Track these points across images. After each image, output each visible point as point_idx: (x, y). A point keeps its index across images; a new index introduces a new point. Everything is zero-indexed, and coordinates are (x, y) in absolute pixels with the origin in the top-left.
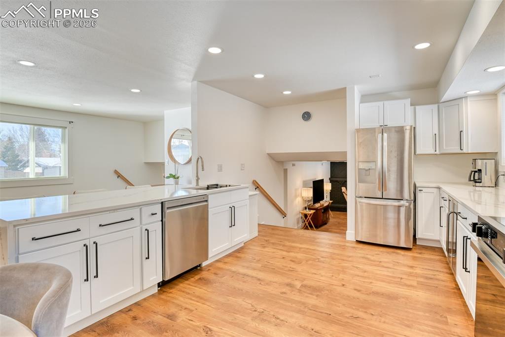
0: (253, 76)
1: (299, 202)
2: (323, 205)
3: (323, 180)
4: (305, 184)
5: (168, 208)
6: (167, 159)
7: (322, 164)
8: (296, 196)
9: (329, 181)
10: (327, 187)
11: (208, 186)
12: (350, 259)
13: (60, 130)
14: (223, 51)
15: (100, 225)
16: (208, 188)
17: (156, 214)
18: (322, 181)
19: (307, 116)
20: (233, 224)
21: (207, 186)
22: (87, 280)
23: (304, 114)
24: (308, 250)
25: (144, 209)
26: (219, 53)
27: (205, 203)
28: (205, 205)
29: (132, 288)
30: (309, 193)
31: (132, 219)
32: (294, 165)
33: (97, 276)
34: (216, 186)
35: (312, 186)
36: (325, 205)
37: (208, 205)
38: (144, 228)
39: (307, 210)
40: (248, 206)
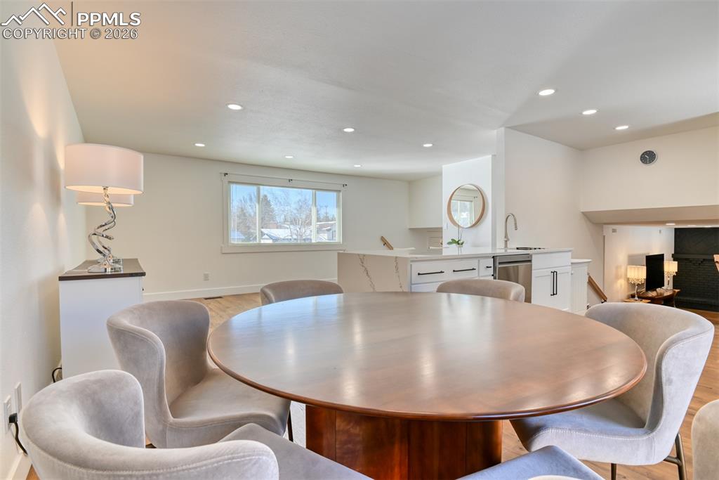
0: (581, 114)
1: (621, 286)
2: (661, 294)
3: (663, 255)
4: (632, 261)
5: (498, 263)
6: (445, 223)
7: (660, 231)
8: (617, 277)
9: (672, 259)
10: (671, 268)
11: (517, 248)
13: (335, 194)
14: (556, 91)
15: (454, 271)
17: (489, 267)
18: (660, 258)
19: (648, 157)
20: (555, 292)
23: (643, 154)
27: (529, 263)
28: (529, 265)
30: (640, 274)
31: (474, 269)
32: (614, 231)
35: (645, 263)
36: (665, 295)
39: (636, 298)
40: (570, 274)
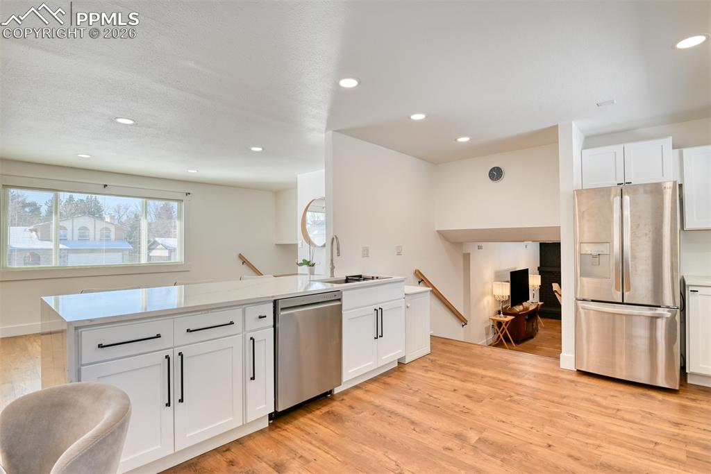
0: (409, 118)
1: (488, 303)
2: (527, 309)
3: (527, 270)
4: (498, 277)
5: (282, 309)
7: (526, 246)
8: (484, 295)
9: (538, 272)
10: (535, 281)
11: (347, 277)
12: (565, 401)
14: (360, 83)
15: (188, 331)
16: (347, 280)
17: (265, 317)
18: (525, 273)
19: (496, 174)
20: (380, 334)
21: (345, 278)
22: (168, 405)
23: (491, 170)
24: (495, 381)
25: (249, 309)
26: (355, 87)
27: (338, 303)
28: (339, 305)
29: (231, 419)
30: (505, 290)
31: (232, 323)
32: (480, 248)
33: (181, 401)
34: (359, 278)
35: (509, 279)
36: (530, 309)
37: (341, 305)
38: (249, 335)
39: (502, 315)
40: (403, 307)
